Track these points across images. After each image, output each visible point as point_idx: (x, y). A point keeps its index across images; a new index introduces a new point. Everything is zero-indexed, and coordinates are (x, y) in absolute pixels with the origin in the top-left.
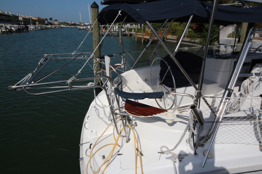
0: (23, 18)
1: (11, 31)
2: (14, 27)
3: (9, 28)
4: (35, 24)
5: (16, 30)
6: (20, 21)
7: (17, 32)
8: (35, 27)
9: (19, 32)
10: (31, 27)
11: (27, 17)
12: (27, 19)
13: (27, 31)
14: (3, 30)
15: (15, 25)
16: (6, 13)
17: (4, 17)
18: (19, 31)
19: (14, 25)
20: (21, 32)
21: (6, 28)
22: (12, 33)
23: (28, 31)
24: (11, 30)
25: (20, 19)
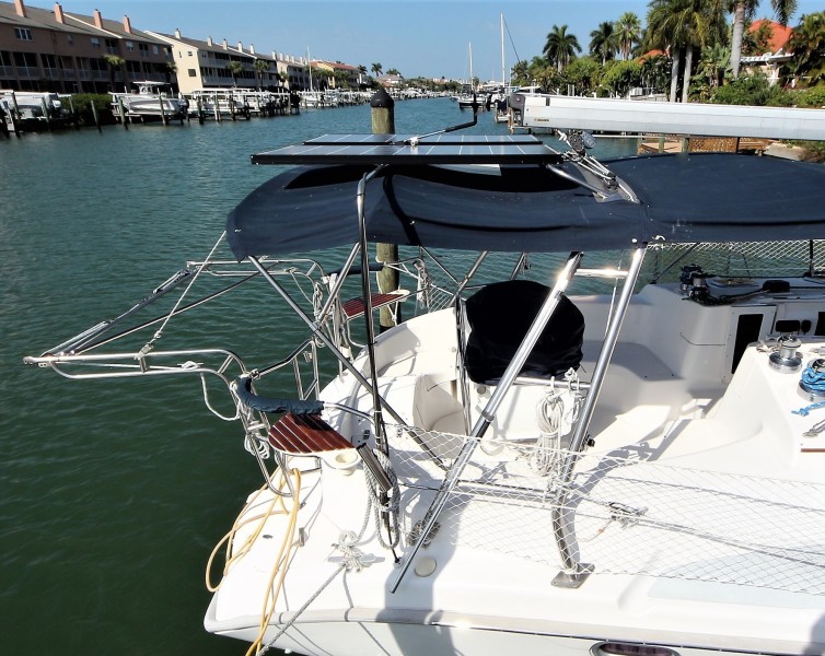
0: (289, 68)
1: (246, 113)
2: (256, 99)
3: (242, 102)
4: (323, 86)
5: (262, 109)
6: (278, 77)
7: (264, 116)
8: (322, 97)
9: (272, 115)
10: (310, 97)
11: (301, 64)
12: (300, 69)
13: (294, 110)
14: (222, 109)
15: (261, 93)
16: (240, 51)
17: (232, 63)
18: (270, 111)
19: (255, 93)
20: (277, 115)
21: (233, 103)
22: (248, 119)
23: (298, 114)
24: (247, 108)
25: (282, 68)
